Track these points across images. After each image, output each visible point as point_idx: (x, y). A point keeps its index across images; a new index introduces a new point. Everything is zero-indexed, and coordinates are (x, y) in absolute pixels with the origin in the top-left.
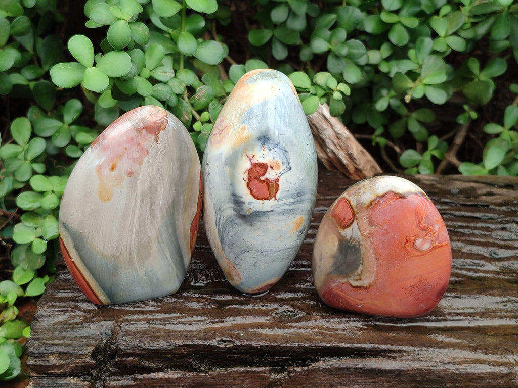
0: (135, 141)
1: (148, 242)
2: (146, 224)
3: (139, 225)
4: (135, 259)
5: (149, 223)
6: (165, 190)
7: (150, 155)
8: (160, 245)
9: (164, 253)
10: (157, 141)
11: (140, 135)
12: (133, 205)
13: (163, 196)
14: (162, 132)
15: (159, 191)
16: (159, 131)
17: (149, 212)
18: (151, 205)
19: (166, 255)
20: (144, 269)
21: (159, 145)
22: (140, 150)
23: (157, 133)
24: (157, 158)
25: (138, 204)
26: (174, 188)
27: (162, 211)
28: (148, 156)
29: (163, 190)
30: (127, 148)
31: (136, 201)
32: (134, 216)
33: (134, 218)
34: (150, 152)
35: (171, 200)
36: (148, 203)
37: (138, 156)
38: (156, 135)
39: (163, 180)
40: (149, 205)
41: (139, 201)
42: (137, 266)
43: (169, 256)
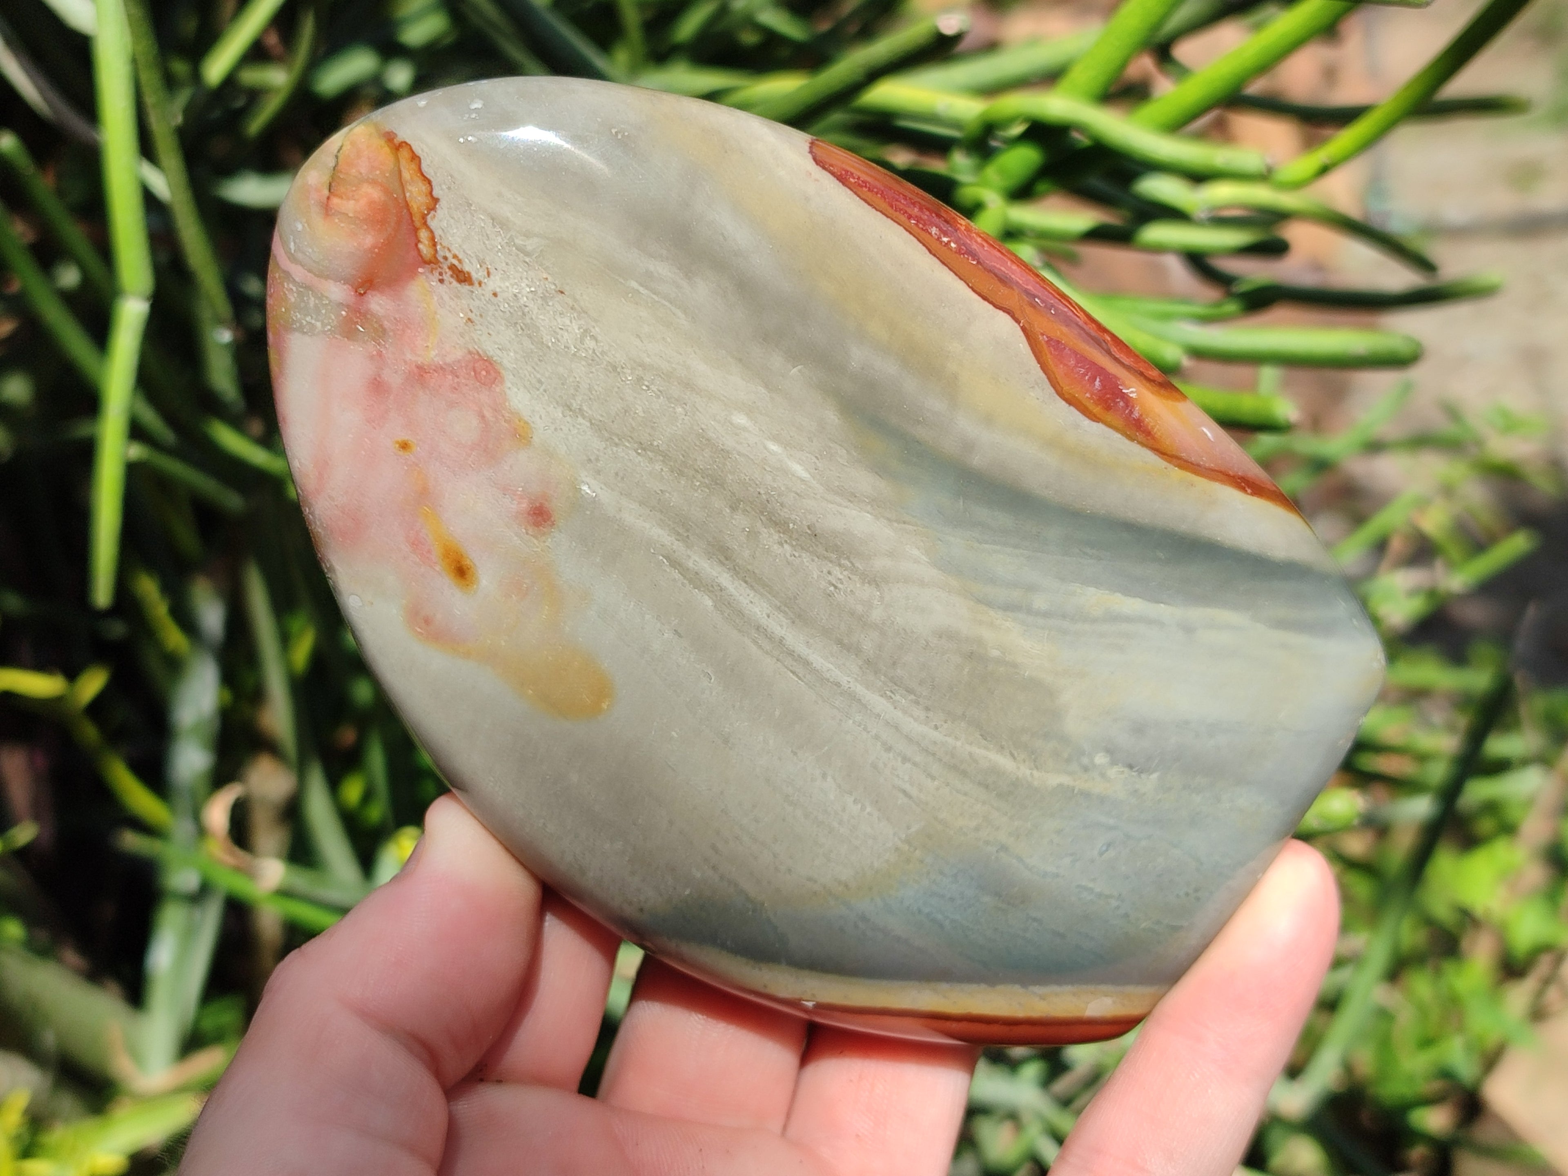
0: (394, 379)
1: (971, 656)
2: (860, 609)
3: (840, 642)
4: (1004, 762)
5: (866, 592)
6: (750, 410)
7: (507, 360)
8: (1038, 613)
9: (1094, 621)
10: (463, 277)
11: (380, 333)
12: (709, 603)
13: (776, 439)
14: (439, 221)
15: (729, 442)
16: (423, 234)
17: (806, 558)
18: (780, 525)
19: (1114, 618)
20: (1101, 759)
21: (494, 283)
22: (455, 389)
23: (425, 248)
24: (549, 340)
25: (725, 579)
26: (777, 361)
27: (852, 497)
28: (509, 378)
29: (740, 419)
30: (403, 436)
31: (696, 580)
32: (770, 637)
33: (781, 641)
34: (490, 348)
35: (832, 417)
36: (753, 535)
37: (475, 422)
38: (432, 262)
39: (688, 385)
40: (769, 537)
41: (709, 569)
42: (1054, 780)
43: (1132, 605)
